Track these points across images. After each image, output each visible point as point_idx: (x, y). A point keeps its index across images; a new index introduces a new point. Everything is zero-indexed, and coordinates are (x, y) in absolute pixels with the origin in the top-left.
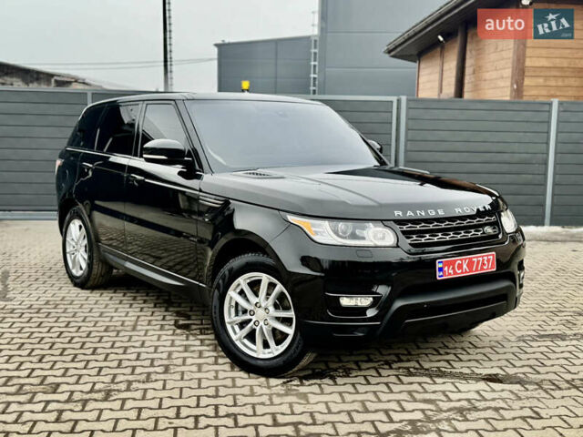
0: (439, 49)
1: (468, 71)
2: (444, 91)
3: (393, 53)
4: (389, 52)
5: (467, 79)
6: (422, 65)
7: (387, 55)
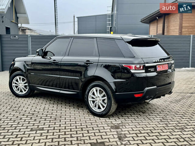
1: (166, 27)
2: (158, 32)
4: (141, 21)
6: (151, 25)
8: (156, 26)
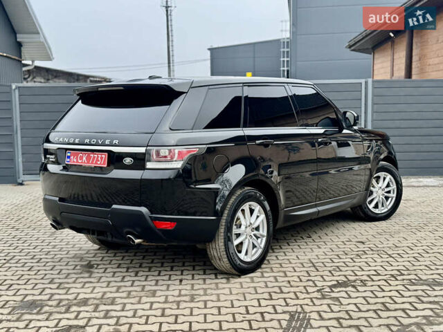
0: (390, 43)
1: (415, 58)
2: (395, 75)
3: (352, 48)
4: (350, 47)
5: (414, 65)
6: (376, 56)
7: (349, 50)
8: (389, 58)
